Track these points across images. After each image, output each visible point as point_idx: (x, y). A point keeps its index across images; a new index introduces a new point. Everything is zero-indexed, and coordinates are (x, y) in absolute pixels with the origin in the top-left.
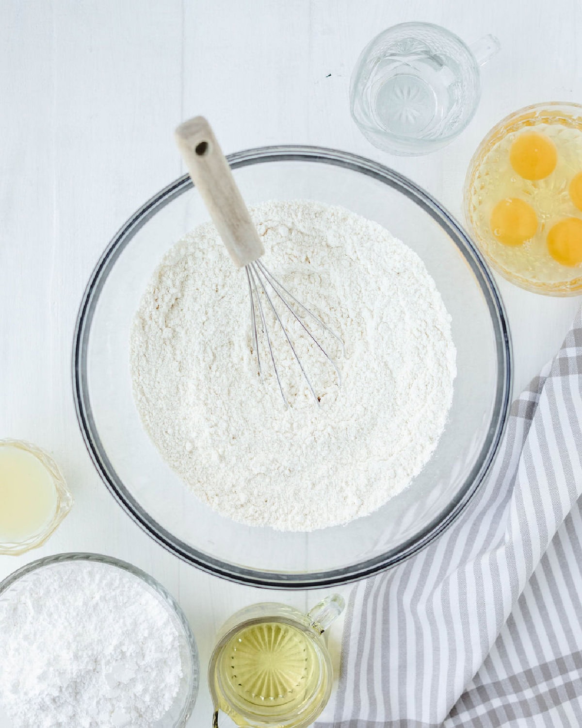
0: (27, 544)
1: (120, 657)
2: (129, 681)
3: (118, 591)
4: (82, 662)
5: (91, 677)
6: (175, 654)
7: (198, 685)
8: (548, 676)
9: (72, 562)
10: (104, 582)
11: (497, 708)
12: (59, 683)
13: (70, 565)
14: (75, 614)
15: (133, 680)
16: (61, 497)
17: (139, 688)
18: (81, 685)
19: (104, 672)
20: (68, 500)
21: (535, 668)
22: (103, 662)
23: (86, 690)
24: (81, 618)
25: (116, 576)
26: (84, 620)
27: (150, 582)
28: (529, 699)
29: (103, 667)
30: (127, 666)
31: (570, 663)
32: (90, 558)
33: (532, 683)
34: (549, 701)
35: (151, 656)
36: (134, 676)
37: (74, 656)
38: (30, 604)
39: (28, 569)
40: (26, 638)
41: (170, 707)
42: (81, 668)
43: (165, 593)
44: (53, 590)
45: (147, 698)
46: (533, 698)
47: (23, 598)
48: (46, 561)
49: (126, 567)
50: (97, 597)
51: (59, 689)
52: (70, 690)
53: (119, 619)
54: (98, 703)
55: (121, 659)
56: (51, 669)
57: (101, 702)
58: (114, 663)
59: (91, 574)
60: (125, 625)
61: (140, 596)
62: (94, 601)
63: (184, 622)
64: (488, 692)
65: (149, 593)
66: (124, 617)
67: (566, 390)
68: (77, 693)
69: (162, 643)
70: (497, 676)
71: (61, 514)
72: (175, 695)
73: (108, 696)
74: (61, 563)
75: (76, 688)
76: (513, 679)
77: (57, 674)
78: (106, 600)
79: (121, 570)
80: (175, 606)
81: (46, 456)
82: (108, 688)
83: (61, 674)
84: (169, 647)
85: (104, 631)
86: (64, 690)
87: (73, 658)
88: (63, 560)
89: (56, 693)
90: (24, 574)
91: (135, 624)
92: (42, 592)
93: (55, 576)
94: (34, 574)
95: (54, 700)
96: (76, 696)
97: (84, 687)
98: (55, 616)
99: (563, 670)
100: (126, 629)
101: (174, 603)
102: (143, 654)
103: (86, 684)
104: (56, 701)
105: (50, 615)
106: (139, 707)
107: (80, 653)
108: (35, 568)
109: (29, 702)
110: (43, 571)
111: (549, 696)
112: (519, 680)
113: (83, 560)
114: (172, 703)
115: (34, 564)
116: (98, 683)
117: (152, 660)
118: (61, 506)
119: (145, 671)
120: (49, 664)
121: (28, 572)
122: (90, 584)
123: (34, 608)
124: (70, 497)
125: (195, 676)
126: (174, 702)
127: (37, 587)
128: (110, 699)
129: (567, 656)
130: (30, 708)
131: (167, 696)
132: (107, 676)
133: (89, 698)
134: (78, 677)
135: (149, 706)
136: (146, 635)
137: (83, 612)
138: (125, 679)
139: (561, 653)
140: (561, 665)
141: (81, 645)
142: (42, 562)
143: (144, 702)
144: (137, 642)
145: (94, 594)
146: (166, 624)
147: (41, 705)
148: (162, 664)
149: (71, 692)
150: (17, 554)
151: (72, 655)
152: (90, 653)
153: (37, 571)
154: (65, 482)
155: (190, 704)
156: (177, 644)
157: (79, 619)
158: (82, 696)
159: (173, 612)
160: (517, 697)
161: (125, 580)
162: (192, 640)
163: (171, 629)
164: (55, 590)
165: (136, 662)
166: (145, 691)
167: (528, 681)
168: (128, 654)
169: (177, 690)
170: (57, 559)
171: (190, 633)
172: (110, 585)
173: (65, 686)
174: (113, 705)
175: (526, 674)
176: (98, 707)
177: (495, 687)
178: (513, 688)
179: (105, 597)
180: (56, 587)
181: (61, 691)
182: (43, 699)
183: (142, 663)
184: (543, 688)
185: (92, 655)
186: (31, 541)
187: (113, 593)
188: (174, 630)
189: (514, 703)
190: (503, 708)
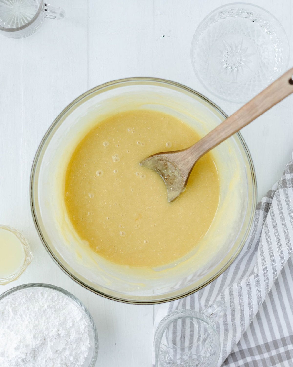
0: (9, 279)
1: (57, 337)
2: (62, 350)
3: (56, 303)
4: (38, 340)
5: (42, 347)
6: (86, 335)
7: (98, 351)
8: (276, 347)
9: (33, 288)
10: (49, 298)
11: (249, 362)
12: (26, 351)
13: (31, 289)
14: (34, 315)
15: (64, 349)
16: (27, 255)
17: (67, 353)
18: (37, 352)
19: (49, 345)
20: (30, 256)
21: (270, 342)
22: (49, 340)
23: (39, 355)
24: (37, 317)
25: (56, 295)
26: (39, 318)
27: (73, 298)
28: (266, 358)
29: (49, 342)
30: (61, 342)
31: (288, 341)
32: (42, 286)
33: (268, 350)
34: (277, 360)
35: (73, 336)
36: (65, 347)
37: (33, 337)
38: (10, 310)
39: (10, 292)
40: (8, 327)
41: (83, 363)
42: (37, 343)
43: (81, 303)
44: (23, 303)
45: (72, 359)
46: (268, 358)
47: (7, 307)
48: (19, 288)
49: (61, 290)
50: (46, 306)
51: (26, 355)
52: (32, 355)
53: (57, 317)
54: (46, 361)
55: (58, 338)
56: (22, 344)
57: (48, 361)
58: (54, 341)
59: (42, 294)
60: (60, 320)
61: (68, 305)
62: (44, 308)
63: (90, 318)
64: (245, 353)
65: (73, 303)
66: (59, 316)
67: (287, 196)
68: (35, 356)
69: (79, 329)
70: (250, 345)
71: (27, 263)
72: (86, 356)
73: (51, 358)
74: (27, 289)
75: (34, 354)
76: (258, 347)
77: (25, 346)
78: (50, 307)
79: (58, 292)
80: (86, 310)
81: (19, 233)
82: (51, 353)
83: (27, 346)
84: (83, 332)
85: (49, 324)
86: (28, 355)
87: (33, 338)
88: (28, 287)
89: (24, 357)
90: (8, 295)
91: (65, 320)
92: (17, 304)
93: (24, 295)
94: (13, 294)
95: (23, 360)
96: (34, 358)
97: (39, 353)
98: (24, 316)
99: (284, 343)
100: (60, 322)
101: (85, 309)
102: (69, 335)
103: (40, 351)
104: (24, 360)
105: (21, 316)
106: (67, 363)
107: (37, 335)
108: (13, 291)
109: (10, 361)
110: (17, 293)
111: (277, 357)
112: (261, 348)
113: (38, 287)
114: (84, 361)
115: (13, 290)
116: (46, 351)
117: (74, 338)
118: (27, 259)
119: (70, 344)
120: (20, 341)
121: (10, 293)
122: (42, 299)
123: (13, 312)
124: (32, 254)
125: (97, 346)
126: (85, 360)
127: (14, 301)
128: (52, 359)
129: (287, 337)
130: (11, 364)
131: (82, 357)
132: (51, 347)
133: (41, 359)
134: (36, 348)
135: (72, 362)
136: (71, 325)
137: (38, 314)
138: (60, 349)
139: (284, 335)
140: (284, 342)
141: (37, 331)
142: (17, 288)
143: (70, 360)
144: (67, 329)
145: (44, 304)
146: (81, 320)
147: (17, 363)
148: (79, 340)
149: (32, 356)
150: (4, 284)
151: (32, 336)
152: (42, 335)
153: (14, 293)
154: (29, 246)
155: (94, 361)
156: (87, 330)
157: (36, 318)
158: (37, 358)
159: (84, 313)
160: (260, 357)
161: (60, 297)
162: (94, 328)
163: (84, 322)
164: (24, 303)
165: (66, 340)
166: (71, 354)
167: (266, 349)
168: (62, 335)
169: (87, 353)
170: (25, 286)
171: (93, 324)
172: (52, 299)
173: (29, 352)
174: (54, 362)
175: (265, 345)
176: (46, 364)
177: (249, 351)
178: (258, 352)
179: (50, 306)
180: (24, 301)
181: (27, 355)
182: (17, 360)
183: (69, 340)
184: (274, 353)
185: (43, 336)
186: (11, 277)
187: (54, 304)
188: (86, 322)
189: (258, 360)
190: (252, 362)
